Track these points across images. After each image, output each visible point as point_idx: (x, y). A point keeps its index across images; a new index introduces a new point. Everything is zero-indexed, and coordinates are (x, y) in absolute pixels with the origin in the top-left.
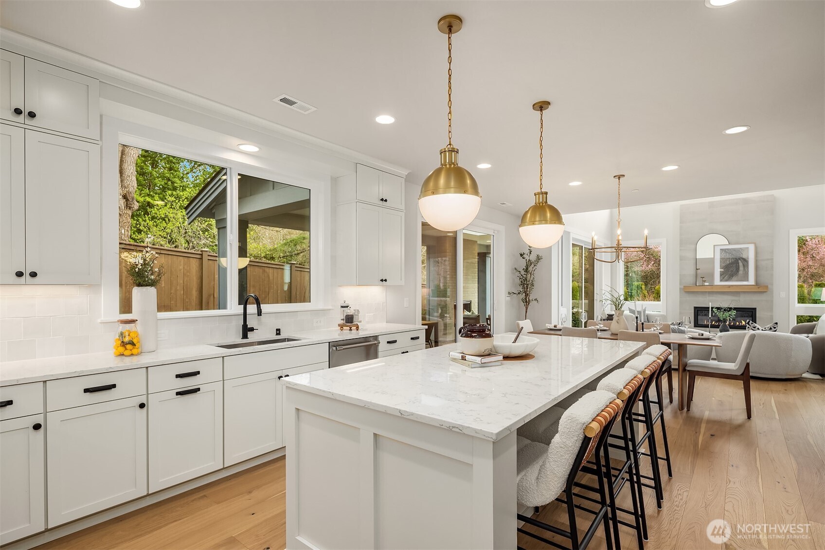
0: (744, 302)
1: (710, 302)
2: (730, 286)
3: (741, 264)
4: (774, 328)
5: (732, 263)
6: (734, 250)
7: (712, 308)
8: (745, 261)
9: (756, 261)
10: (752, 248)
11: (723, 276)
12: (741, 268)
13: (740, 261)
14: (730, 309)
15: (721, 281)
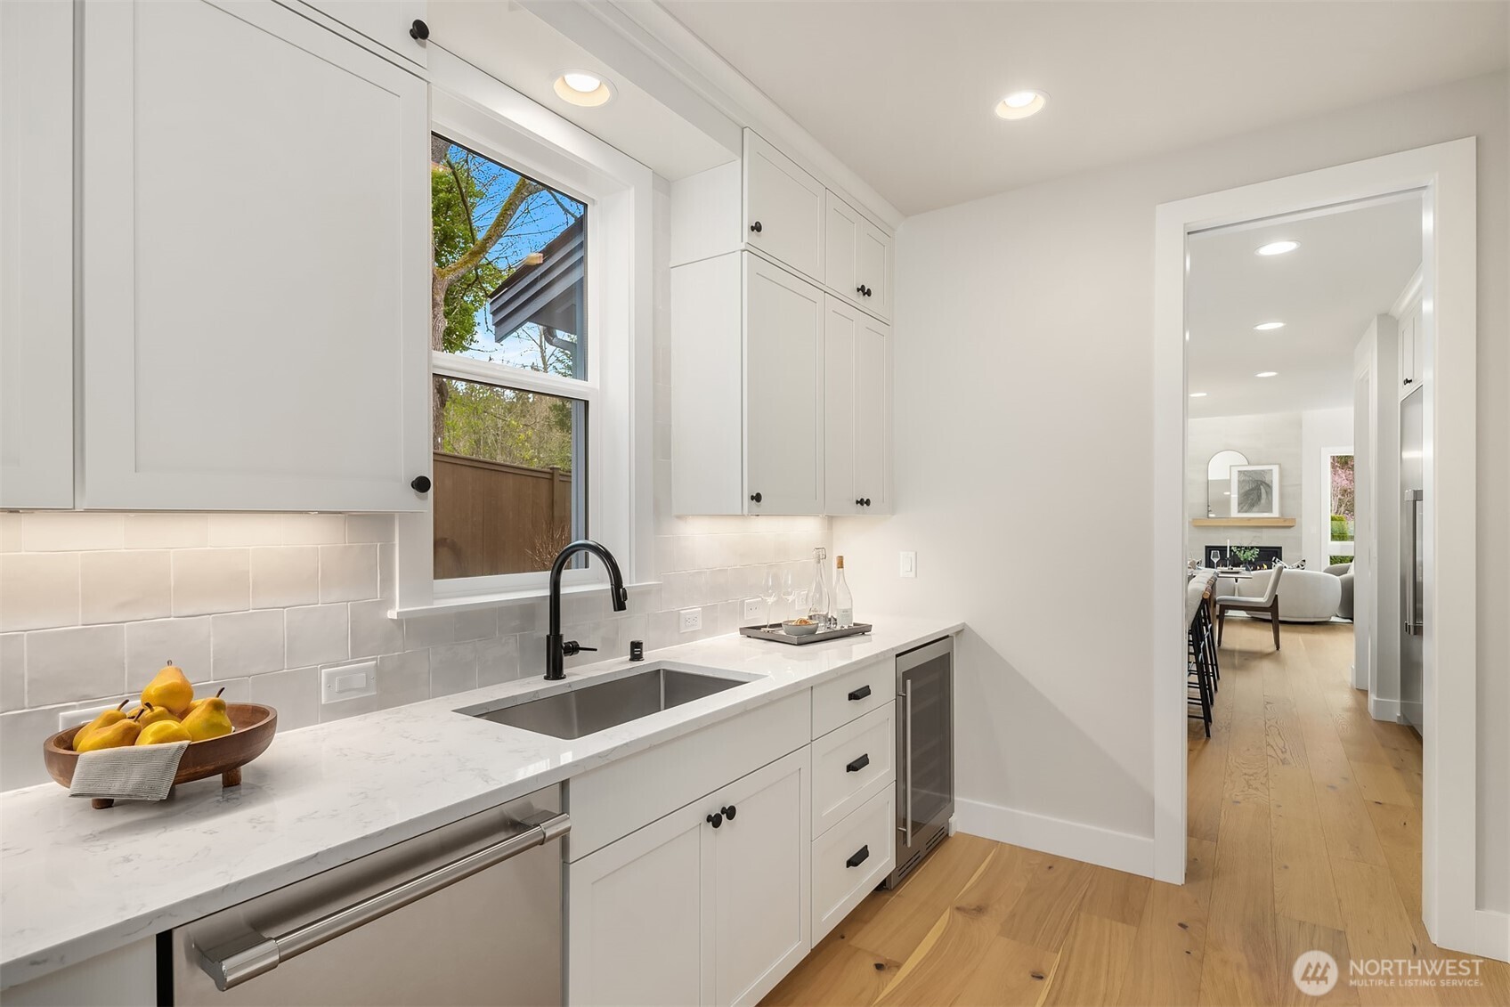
0: (1268, 539)
1: (1230, 540)
2: (1249, 519)
3: (1263, 491)
4: (1302, 565)
5: (1252, 489)
6: (1255, 472)
7: (1230, 547)
8: (1269, 487)
9: (1281, 487)
10: (1275, 469)
11: (1241, 506)
12: (1264, 496)
13: (1262, 487)
14: (1252, 548)
15: (1239, 512)
